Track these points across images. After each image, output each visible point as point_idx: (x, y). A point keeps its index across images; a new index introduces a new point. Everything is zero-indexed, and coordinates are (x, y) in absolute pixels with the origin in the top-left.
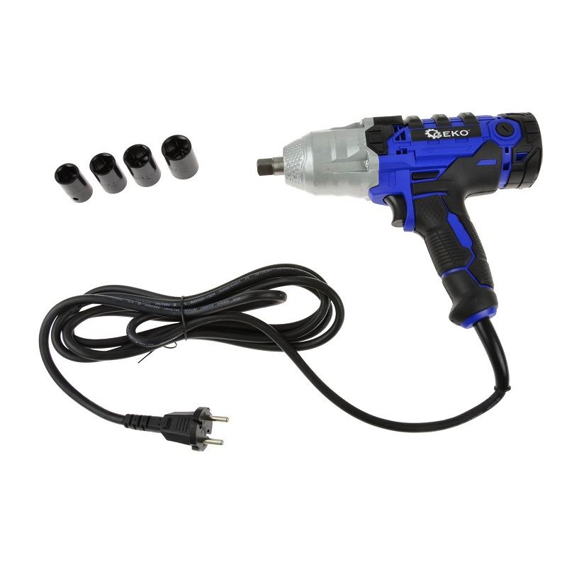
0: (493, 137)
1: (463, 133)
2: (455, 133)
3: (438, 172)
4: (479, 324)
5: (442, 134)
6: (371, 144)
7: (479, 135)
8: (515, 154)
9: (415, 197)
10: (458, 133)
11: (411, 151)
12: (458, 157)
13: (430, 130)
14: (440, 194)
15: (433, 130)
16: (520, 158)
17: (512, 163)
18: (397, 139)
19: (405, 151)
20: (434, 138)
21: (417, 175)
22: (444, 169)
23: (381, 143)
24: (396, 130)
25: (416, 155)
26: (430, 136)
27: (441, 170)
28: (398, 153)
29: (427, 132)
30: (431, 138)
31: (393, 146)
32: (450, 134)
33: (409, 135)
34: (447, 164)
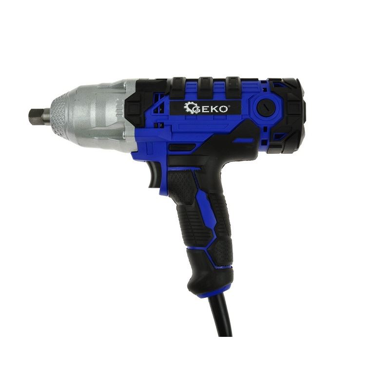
0: (252, 116)
1: (222, 108)
2: (214, 109)
5: (201, 109)
6: (128, 116)
7: (239, 112)
8: (273, 134)
9: (170, 169)
10: (217, 109)
11: (168, 126)
13: (189, 103)
14: (193, 169)
15: (192, 103)
17: (270, 141)
18: (156, 111)
20: (192, 113)
23: (139, 115)
24: (156, 100)
25: (172, 131)
26: (188, 110)
27: (198, 144)
28: (156, 125)
29: (187, 105)
31: (151, 118)
32: (209, 109)
33: (167, 107)
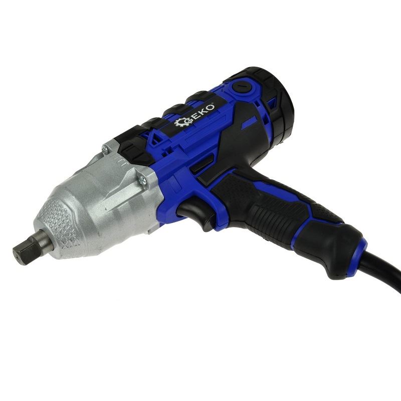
0: (237, 98)
1: (209, 108)
2: (202, 111)
3: (212, 155)
4: (362, 263)
6: (134, 161)
7: (225, 102)
8: (266, 104)
9: (210, 188)
10: (205, 110)
11: (175, 148)
12: (220, 132)
14: (231, 172)
15: (180, 119)
16: (272, 106)
17: (269, 114)
18: (154, 143)
19: (170, 150)
20: (187, 125)
21: (196, 168)
22: (216, 149)
23: (142, 153)
25: (184, 148)
27: (214, 151)
28: (164, 155)
29: (177, 123)
30: (185, 126)
31: (156, 151)
32: (199, 114)
33: (162, 134)
34: (216, 142)
